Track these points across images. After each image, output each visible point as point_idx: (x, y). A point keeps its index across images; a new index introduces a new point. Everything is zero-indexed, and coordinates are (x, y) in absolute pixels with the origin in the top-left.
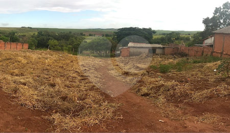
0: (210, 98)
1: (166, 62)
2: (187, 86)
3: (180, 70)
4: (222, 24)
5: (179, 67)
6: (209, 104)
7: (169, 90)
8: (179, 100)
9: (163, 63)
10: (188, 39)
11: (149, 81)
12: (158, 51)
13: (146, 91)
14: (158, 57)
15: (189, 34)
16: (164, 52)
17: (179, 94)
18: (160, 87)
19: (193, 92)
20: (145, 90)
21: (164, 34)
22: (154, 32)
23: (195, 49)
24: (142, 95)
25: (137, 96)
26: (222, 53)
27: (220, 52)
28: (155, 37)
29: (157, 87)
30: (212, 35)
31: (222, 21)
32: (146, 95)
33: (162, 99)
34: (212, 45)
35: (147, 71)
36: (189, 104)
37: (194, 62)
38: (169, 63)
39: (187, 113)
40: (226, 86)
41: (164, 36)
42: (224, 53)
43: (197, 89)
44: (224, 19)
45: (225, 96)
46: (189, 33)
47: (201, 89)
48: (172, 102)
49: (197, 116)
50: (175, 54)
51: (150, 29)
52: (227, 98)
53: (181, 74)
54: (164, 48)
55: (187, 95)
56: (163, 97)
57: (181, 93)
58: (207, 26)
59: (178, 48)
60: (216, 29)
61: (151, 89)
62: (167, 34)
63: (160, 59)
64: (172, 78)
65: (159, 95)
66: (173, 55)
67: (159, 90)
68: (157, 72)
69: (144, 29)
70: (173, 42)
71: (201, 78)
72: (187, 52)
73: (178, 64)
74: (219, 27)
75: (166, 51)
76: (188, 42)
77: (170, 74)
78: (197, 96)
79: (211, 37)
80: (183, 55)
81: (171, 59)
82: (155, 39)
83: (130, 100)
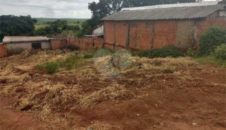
0: (100, 102)
1: (54, 59)
2: (75, 89)
3: (69, 68)
4: (111, 9)
5: (68, 65)
6: (98, 109)
7: (54, 97)
8: (65, 108)
9: (50, 61)
10: (77, 28)
11: (32, 88)
12: (44, 45)
13: (27, 103)
14: (44, 53)
15: (78, 23)
16: (51, 46)
17: (66, 100)
18: (44, 93)
19: (81, 96)
20: (25, 101)
21: (48, 23)
22: (35, 21)
23: (86, 40)
24: (23, 110)
25: (15, 112)
26: (114, 45)
27: (112, 43)
28: (37, 27)
29: (40, 94)
30: (101, 23)
31: (111, 6)
32: (27, 108)
33: (46, 109)
34: (103, 36)
35: (30, 75)
36: (77, 112)
37: (86, 57)
38: (58, 60)
39: (74, 124)
40: (118, 85)
41: (48, 25)
42: (117, 44)
43: (86, 92)
44: (113, 4)
45: (116, 98)
46: (78, 21)
47: (90, 91)
48: (58, 112)
49: (84, 126)
50: (64, 47)
51: (29, 17)
52: (117, 101)
53: (71, 73)
54: (49, 41)
55: (74, 101)
56: (48, 107)
57: (68, 99)
58: (94, 13)
59: (67, 41)
60: (106, 16)
61: (34, 98)
62: (53, 23)
63: (46, 56)
64: (60, 80)
65: (43, 105)
66: (61, 49)
67: (44, 98)
68: (43, 73)
69: (22, 17)
70: (60, 32)
71: (92, 76)
72: (77, 44)
73: (68, 60)
74: (109, 13)
75: (53, 44)
76: (78, 32)
77: (58, 74)
78: (85, 100)
79: (101, 26)
80: (72, 48)
81: (59, 54)
82: (38, 30)
83: (5, 120)
